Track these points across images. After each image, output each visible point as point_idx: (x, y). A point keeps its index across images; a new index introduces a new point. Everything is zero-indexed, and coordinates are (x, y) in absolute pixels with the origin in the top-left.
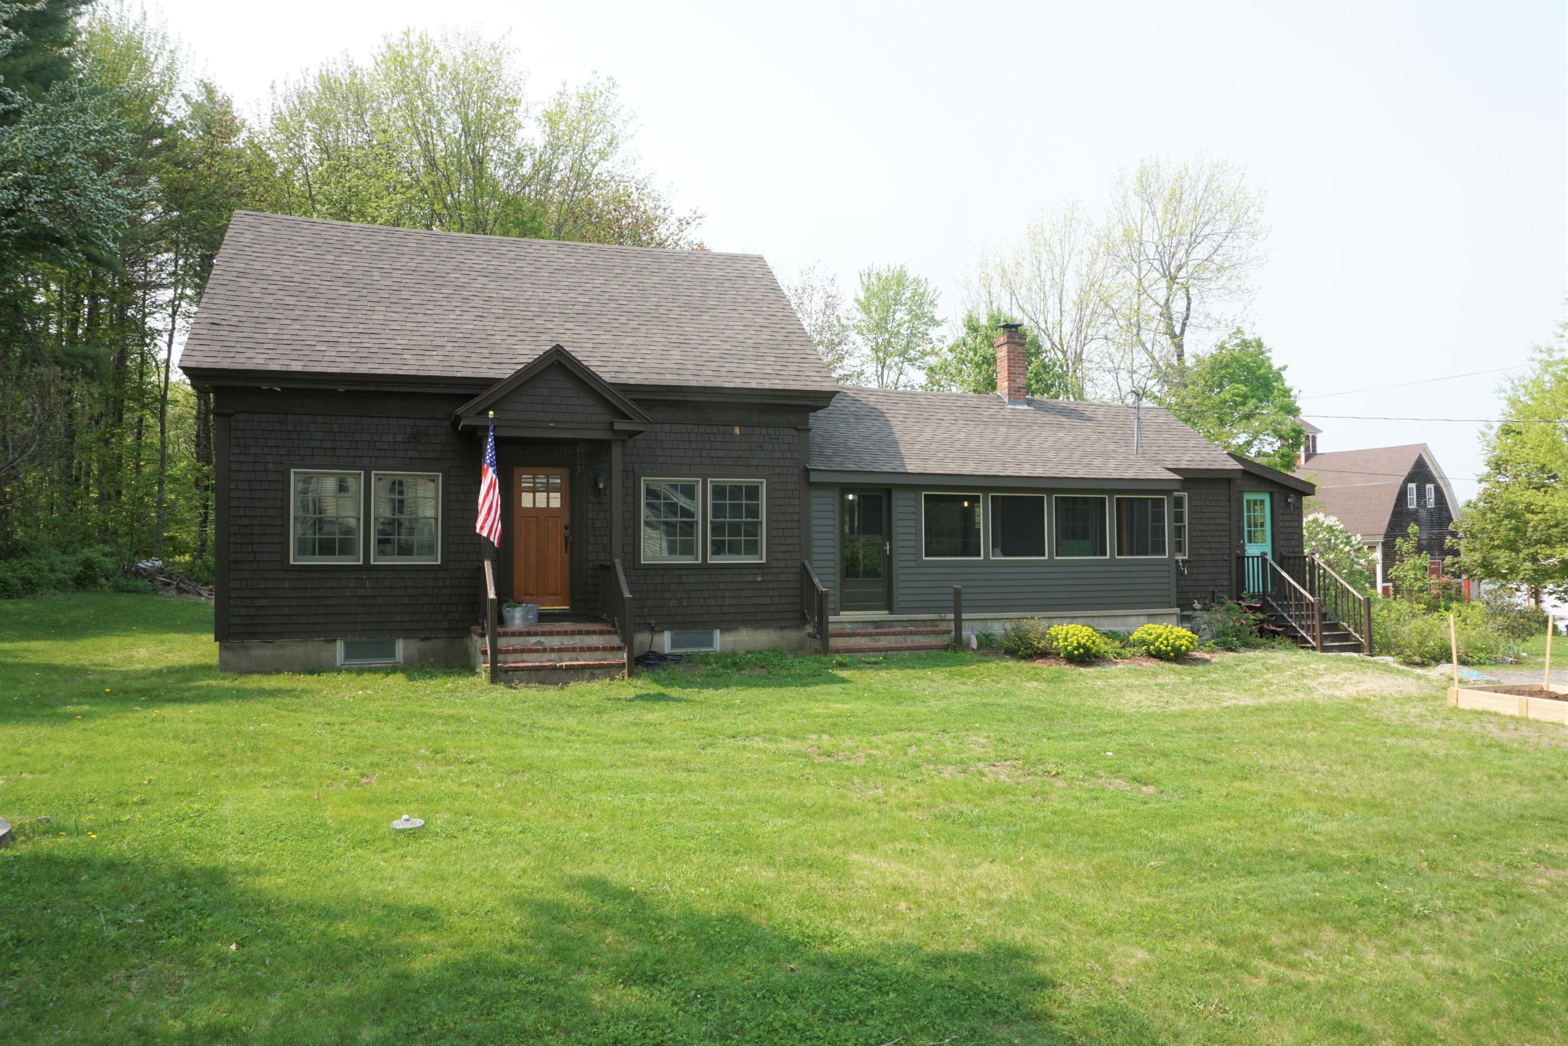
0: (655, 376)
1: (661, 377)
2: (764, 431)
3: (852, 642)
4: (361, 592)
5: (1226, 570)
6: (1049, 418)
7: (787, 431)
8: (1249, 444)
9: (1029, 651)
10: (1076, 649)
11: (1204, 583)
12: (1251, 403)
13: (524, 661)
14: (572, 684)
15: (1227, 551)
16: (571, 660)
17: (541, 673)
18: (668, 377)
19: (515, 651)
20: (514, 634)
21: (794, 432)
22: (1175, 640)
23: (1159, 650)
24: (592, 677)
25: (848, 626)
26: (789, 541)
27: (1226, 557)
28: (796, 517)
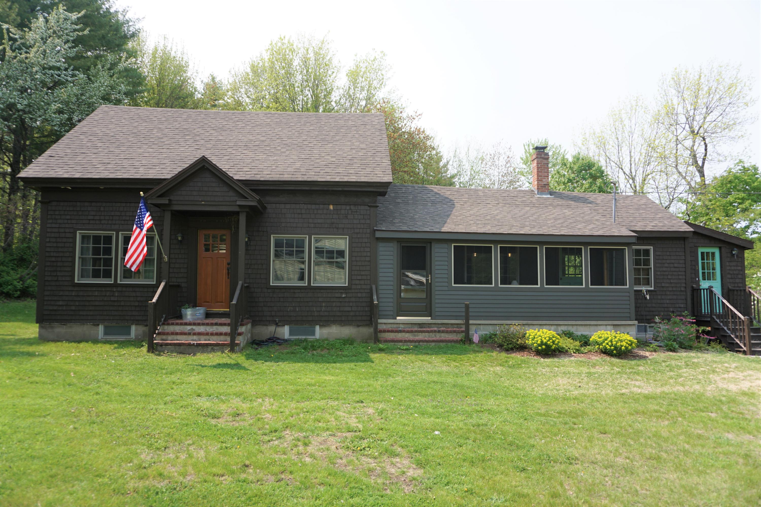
0: (278, 176)
1: (282, 176)
2: (348, 207)
3: (400, 336)
4: (112, 299)
5: (683, 297)
6: (561, 202)
7: (363, 207)
8: (747, 227)
9: (510, 346)
10: (540, 345)
11: (666, 305)
12: (747, 203)
13: (177, 340)
14: (198, 354)
15: (684, 285)
16: (205, 340)
17: (182, 347)
18: (286, 176)
19: (172, 334)
20: (186, 324)
21: (367, 208)
22: (617, 342)
23: (606, 349)
24: (213, 350)
25: (402, 326)
26: (363, 273)
27: (683, 289)
28: (368, 259)
